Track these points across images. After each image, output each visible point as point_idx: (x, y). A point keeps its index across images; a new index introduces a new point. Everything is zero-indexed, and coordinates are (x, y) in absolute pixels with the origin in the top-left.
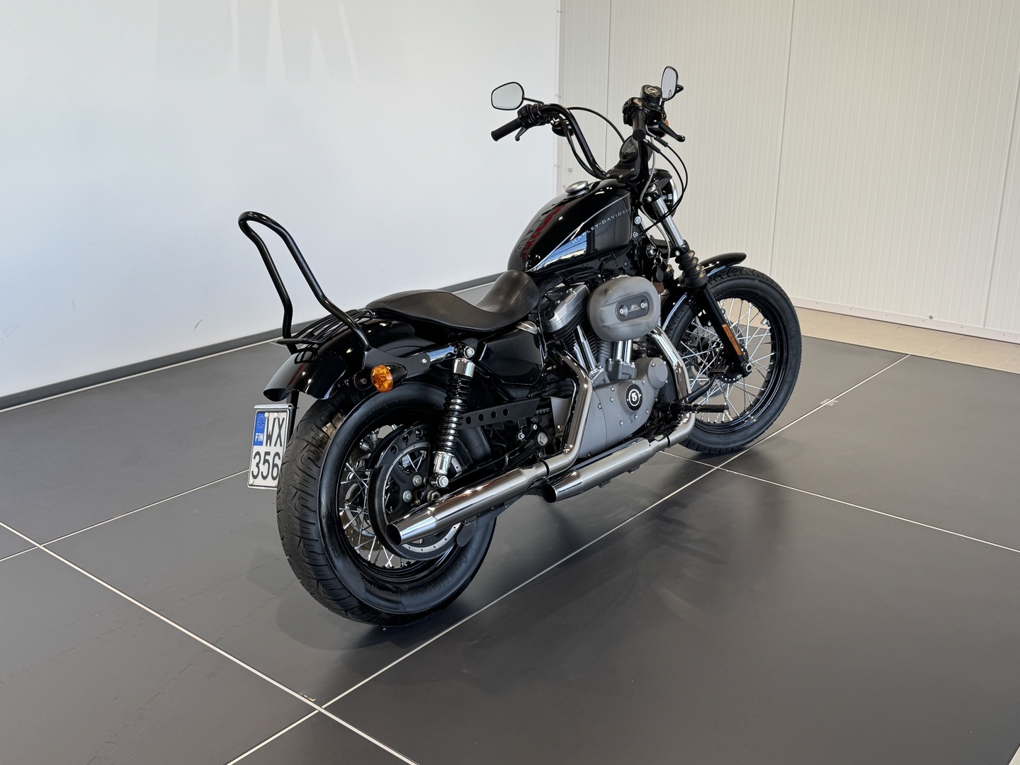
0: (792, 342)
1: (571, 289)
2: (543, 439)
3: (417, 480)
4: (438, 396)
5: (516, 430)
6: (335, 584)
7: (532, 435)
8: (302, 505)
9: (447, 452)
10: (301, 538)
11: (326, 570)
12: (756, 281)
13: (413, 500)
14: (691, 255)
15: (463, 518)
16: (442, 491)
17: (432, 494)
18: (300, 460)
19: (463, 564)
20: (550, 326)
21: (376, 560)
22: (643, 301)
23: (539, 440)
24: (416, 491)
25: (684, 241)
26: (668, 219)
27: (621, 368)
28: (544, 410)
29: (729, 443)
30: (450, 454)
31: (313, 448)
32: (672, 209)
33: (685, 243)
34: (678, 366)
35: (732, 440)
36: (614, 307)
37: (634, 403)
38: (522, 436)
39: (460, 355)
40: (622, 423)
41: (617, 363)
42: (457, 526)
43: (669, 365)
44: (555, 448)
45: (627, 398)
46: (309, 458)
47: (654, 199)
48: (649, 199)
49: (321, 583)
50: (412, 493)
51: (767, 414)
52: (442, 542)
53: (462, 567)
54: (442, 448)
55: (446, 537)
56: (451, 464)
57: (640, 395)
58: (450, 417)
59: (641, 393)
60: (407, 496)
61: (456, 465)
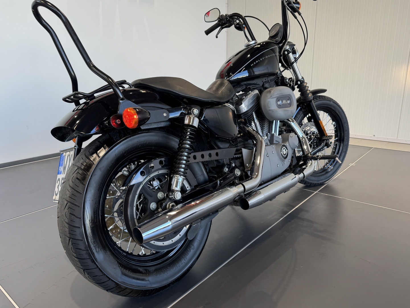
0: (346, 132)
1: (250, 92)
2: (238, 172)
3: (160, 195)
4: (174, 142)
5: (223, 166)
6: (97, 272)
7: (232, 170)
8: (70, 213)
9: (181, 175)
10: (70, 238)
11: (89, 262)
12: (332, 102)
13: (157, 209)
14: (305, 84)
15: (191, 222)
16: (177, 202)
17: (170, 204)
18: (71, 180)
19: (192, 251)
20: (240, 110)
21: (133, 250)
22: (288, 100)
23: (236, 173)
24: (160, 203)
25: (302, 77)
26: (295, 64)
27: (275, 137)
28: (238, 156)
29: (319, 181)
30: (182, 177)
31: (80, 172)
32: (296, 60)
33: (303, 78)
34: (303, 137)
35: (321, 179)
36: (275, 100)
37: (285, 155)
38: (226, 170)
39: (189, 114)
40: (278, 166)
41: (272, 136)
42: (188, 226)
43: (298, 137)
44: (245, 177)
45: (281, 152)
46: (77, 178)
47: (288, 53)
48: (286, 53)
49: (86, 272)
50: (157, 204)
51: (335, 167)
52: (178, 237)
53: (191, 252)
54: (177, 173)
55: (180, 234)
56: (183, 184)
57: (287, 151)
58: (182, 152)
59: (287, 150)
60: (153, 206)
61: (187, 185)
